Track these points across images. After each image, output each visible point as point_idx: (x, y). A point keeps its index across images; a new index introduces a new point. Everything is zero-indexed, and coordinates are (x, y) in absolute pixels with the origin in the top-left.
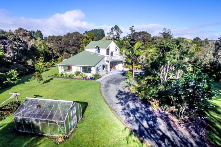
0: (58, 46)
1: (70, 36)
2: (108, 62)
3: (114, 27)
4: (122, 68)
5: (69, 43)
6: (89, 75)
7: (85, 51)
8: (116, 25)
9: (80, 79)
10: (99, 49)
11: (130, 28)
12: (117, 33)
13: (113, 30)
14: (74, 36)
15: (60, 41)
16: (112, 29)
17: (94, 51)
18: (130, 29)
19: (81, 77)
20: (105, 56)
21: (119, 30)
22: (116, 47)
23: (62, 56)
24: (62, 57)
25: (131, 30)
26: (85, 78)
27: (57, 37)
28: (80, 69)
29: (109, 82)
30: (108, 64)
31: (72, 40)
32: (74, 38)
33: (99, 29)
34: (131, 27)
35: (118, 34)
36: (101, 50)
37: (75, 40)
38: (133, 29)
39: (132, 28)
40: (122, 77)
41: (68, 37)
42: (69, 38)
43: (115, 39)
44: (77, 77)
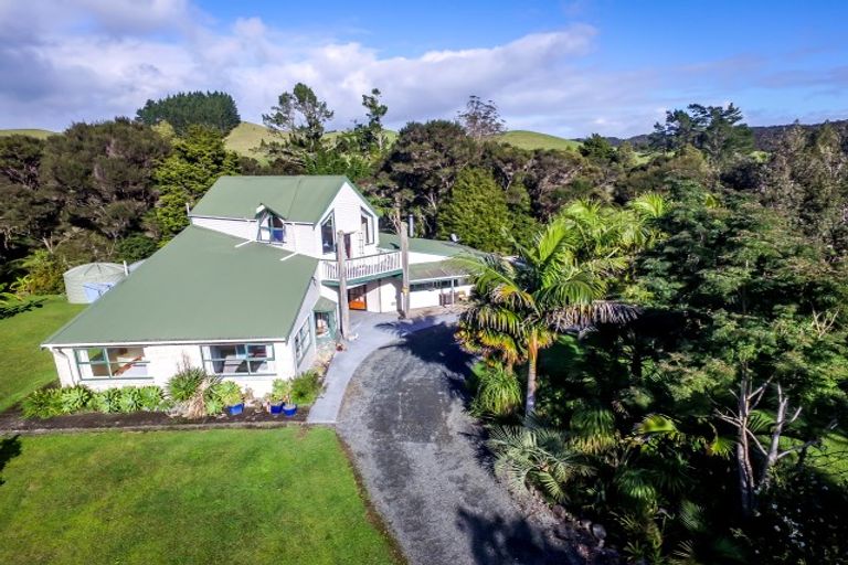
0: (18, 196)
1: (86, 144)
2: (337, 288)
3: (291, 92)
4: (393, 304)
5: (86, 182)
6: (256, 388)
7: (195, 227)
8: (300, 84)
9: (210, 419)
11: (365, 97)
12: (309, 118)
13: (288, 107)
14: (113, 141)
15: (33, 170)
16: (284, 99)
17: (249, 231)
18: (365, 104)
19: (212, 407)
20: (318, 260)
21: (315, 105)
22: (362, 209)
23: (55, 243)
24: (51, 250)
25: (370, 106)
27: (10, 148)
28: (197, 357)
31: (102, 165)
32: (112, 154)
33: (212, 92)
34: (370, 94)
35: (314, 123)
36: (287, 227)
37: (121, 165)
38: (379, 105)
39: (372, 99)
41: (79, 148)
42: (85, 154)
43: (301, 144)
44: (189, 409)
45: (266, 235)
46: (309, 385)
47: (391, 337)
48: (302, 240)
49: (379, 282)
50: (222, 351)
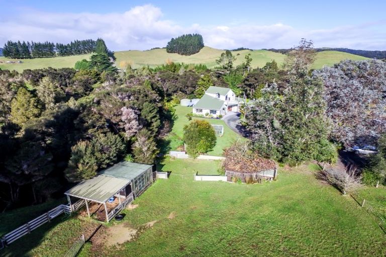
2: (226, 105)
3: (225, 52)
4: (236, 110)
6: (215, 116)
7: (206, 95)
8: (227, 50)
9: (210, 118)
10: (219, 95)
15: (176, 81)
16: (222, 55)
18: (246, 58)
20: (224, 101)
26: (212, 118)
28: (208, 111)
29: (229, 120)
30: (227, 108)
31: (189, 81)
35: (230, 62)
36: (221, 96)
38: (250, 58)
39: (248, 57)
40: (237, 117)
43: (226, 68)
44: (207, 117)
45: (217, 97)
46: (221, 117)
47: (236, 114)
48: (222, 98)
49: (234, 105)
50: (211, 111)
